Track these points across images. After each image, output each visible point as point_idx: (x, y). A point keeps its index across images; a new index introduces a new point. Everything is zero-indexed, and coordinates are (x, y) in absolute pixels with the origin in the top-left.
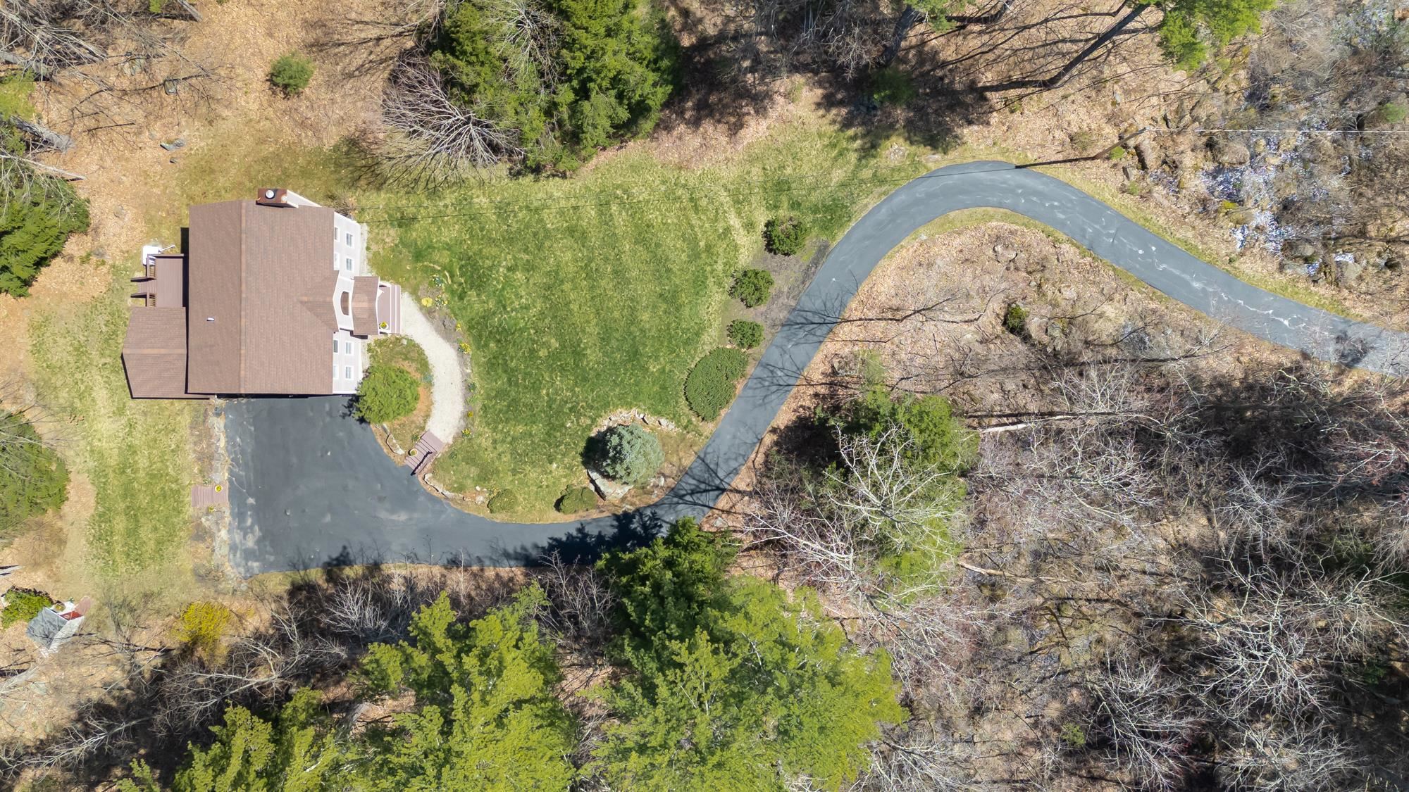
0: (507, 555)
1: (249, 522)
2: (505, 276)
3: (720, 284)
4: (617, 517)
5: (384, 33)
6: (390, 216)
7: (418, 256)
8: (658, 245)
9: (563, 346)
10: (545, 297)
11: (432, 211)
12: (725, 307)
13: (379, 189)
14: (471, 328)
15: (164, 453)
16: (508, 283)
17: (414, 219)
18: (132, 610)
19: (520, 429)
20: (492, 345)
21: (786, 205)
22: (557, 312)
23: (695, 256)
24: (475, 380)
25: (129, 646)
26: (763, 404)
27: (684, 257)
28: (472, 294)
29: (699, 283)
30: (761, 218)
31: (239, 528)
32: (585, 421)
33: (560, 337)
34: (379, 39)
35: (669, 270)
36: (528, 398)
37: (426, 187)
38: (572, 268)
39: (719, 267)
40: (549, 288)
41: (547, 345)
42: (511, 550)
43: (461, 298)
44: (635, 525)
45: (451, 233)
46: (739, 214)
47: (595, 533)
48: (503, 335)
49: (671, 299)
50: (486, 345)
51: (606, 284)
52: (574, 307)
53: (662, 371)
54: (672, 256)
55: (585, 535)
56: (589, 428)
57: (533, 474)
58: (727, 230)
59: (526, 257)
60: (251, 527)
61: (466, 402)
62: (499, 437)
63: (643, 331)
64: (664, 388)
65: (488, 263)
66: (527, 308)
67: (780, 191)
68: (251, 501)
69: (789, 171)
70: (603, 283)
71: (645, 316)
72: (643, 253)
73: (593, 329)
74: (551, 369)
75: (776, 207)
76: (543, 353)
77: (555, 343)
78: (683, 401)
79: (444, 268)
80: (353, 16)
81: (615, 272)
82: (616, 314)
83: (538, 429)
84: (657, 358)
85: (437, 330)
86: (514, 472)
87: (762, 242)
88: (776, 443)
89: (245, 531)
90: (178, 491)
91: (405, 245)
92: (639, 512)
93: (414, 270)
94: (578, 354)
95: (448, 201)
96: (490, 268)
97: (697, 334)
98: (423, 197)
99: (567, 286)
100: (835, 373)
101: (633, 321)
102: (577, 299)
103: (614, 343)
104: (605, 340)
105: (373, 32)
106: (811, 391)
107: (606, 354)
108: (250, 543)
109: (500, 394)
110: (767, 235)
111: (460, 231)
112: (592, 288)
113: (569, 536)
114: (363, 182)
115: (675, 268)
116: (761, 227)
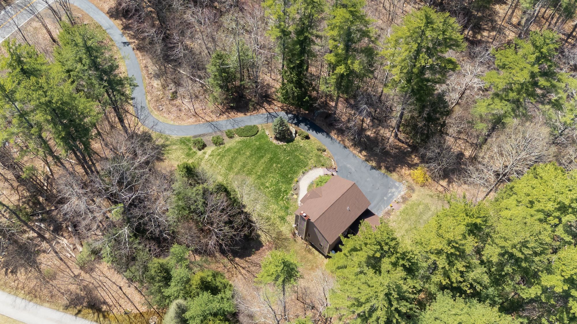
0: (332, 138)
1: (390, 194)
2: (271, 187)
3: (225, 147)
4: (298, 126)
5: (241, 269)
6: (284, 223)
7: (287, 208)
8: (229, 164)
9: (273, 163)
10: (266, 175)
11: (273, 215)
12: (228, 143)
13: (281, 232)
14: (291, 183)
15: (399, 223)
16: (271, 185)
17: (279, 217)
18: (438, 196)
19: (301, 157)
20: (289, 176)
21: (192, 151)
22: (267, 170)
23: (223, 156)
24: (301, 173)
25: (445, 189)
26: (242, 121)
27: (226, 158)
28: (283, 190)
29: (229, 150)
30: (200, 153)
31: (394, 195)
32: (285, 147)
33: (272, 165)
34: (243, 268)
35: (232, 158)
36: (292, 160)
37: (269, 221)
38: (253, 176)
39: (221, 150)
40: (263, 177)
41: (276, 166)
42: (330, 139)
43: (286, 191)
44: (295, 121)
45: (274, 207)
46: (204, 157)
47: (306, 127)
48: (284, 176)
49: (238, 152)
50: (291, 177)
51: (249, 166)
52: (262, 168)
53: (256, 141)
54: (228, 160)
55: (309, 128)
56: (285, 145)
57: (308, 148)
58: (210, 156)
59: (261, 187)
60: (390, 193)
61: (308, 171)
62: (308, 160)
63: (252, 151)
64: (260, 139)
65: (271, 193)
66: (273, 177)
67: (190, 154)
68: (385, 198)
69: (183, 156)
70: (250, 168)
71: (248, 154)
72: (234, 165)
73: (263, 161)
74: (281, 162)
75: (194, 152)
76: (279, 165)
77: (274, 165)
78: (258, 134)
79: (283, 200)
80: (244, 281)
81: (244, 167)
82: (254, 159)
83: (297, 154)
84: (255, 144)
85: (299, 189)
86: (312, 151)
87: (206, 148)
88: (248, 112)
89: (393, 193)
90: (403, 212)
91: (288, 213)
92: (292, 123)
93: (291, 206)
94: (271, 159)
95: (267, 214)
96: (272, 192)
97: (240, 142)
98: (272, 220)
99: (259, 174)
100: (220, 114)
101: (251, 155)
102: (259, 170)
103: (261, 154)
104: (263, 157)
105: (243, 271)
106: (229, 115)
107: (265, 154)
108: (394, 190)
109: (299, 166)
110: (203, 148)
111: (271, 205)
112: (253, 168)
113: (313, 131)
114: (283, 237)
115: (230, 157)
116: (202, 151)
